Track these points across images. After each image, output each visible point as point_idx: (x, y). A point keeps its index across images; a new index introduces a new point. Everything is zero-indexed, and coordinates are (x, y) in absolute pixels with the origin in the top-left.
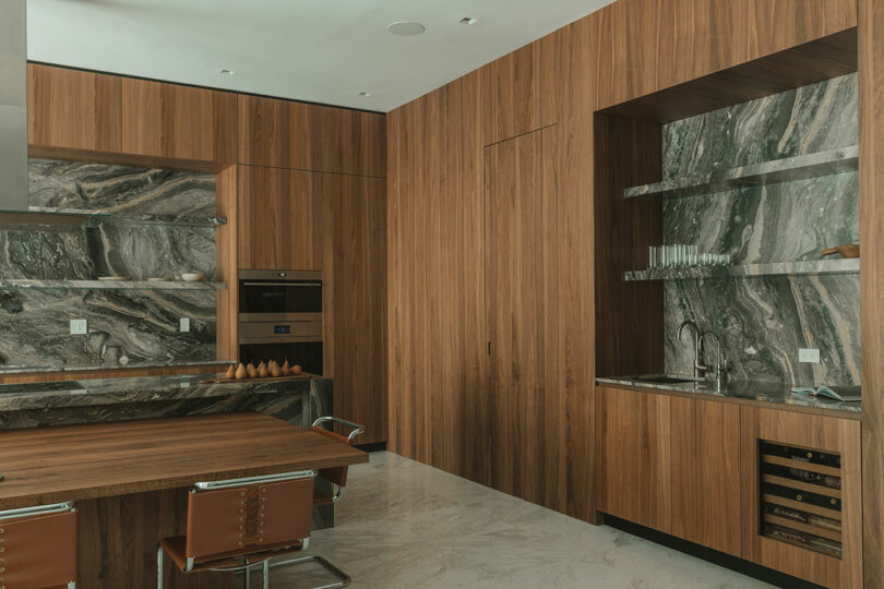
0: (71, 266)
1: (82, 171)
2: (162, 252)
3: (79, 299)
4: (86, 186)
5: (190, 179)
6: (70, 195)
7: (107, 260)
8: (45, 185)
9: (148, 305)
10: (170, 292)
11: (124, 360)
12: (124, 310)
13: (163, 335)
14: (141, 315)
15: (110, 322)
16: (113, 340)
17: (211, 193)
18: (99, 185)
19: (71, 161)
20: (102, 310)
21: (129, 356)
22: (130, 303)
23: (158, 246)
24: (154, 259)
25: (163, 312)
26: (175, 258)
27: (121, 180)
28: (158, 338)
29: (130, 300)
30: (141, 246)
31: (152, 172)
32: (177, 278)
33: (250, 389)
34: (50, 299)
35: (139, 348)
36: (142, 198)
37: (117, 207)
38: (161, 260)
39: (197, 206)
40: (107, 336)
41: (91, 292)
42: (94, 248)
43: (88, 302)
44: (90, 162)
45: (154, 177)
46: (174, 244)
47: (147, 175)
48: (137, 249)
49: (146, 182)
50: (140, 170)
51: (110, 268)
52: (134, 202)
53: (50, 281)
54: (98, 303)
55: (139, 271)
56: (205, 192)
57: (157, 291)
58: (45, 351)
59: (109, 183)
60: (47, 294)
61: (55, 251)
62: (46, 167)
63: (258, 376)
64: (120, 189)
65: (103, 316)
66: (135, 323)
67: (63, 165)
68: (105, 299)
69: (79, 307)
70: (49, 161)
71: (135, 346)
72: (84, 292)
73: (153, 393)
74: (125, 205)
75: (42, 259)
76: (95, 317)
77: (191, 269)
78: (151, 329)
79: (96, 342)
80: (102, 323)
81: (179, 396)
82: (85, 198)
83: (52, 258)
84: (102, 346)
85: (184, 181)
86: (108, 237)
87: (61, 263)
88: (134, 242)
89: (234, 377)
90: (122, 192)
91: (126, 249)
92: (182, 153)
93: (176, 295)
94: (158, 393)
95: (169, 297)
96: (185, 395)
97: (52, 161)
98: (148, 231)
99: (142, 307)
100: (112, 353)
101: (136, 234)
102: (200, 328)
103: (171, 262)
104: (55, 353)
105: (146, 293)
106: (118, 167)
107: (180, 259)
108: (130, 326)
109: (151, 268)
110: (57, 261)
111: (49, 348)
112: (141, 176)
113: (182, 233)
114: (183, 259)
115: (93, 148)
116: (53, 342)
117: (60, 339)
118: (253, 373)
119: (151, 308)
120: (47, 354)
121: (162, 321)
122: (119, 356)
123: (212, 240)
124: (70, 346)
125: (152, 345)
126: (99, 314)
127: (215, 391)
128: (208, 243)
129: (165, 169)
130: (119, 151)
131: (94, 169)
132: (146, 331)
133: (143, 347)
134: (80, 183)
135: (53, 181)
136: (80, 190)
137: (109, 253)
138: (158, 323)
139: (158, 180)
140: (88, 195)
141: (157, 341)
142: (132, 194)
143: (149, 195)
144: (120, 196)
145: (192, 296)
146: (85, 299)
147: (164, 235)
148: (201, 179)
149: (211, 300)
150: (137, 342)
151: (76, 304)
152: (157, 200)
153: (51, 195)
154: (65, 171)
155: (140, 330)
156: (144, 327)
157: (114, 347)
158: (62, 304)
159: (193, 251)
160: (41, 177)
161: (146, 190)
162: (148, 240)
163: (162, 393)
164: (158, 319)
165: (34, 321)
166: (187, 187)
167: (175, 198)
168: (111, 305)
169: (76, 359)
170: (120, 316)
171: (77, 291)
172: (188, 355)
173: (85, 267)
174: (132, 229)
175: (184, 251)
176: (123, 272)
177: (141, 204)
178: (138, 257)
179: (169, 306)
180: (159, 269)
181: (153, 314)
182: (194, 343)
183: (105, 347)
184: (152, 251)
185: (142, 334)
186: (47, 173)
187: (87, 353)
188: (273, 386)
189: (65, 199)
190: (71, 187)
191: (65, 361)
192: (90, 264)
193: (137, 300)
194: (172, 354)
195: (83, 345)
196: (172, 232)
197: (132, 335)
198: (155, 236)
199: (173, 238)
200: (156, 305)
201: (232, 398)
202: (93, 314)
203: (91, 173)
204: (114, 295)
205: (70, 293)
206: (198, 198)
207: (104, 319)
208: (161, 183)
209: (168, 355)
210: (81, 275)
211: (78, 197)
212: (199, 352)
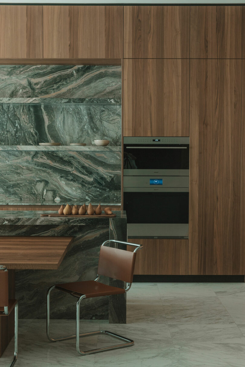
0: (25, 135)
1: (31, 70)
2: (83, 124)
3: (29, 158)
4: (34, 81)
5: (103, 70)
6: (24, 88)
7: (46, 128)
8: (9, 82)
9: (73, 162)
10: (88, 153)
11: (58, 199)
12: (57, 165)
13: (83, 183)
14: (69, 169)
15: (48, 173)
16: (51, 186)
17: (118, 80)
18: (41, 80)
19: (25, 65)
20: (43, 165)
21: (61, 197)
22: (61, 160)
23: (80, 120)
24: (77, 129)
25: (83, 167)
26: (92, 128)
27: (55, 75)
28: (80, 186)
29: (61, 158)
30: (69, 121)
31: (76, 67)
32: (93, 143)
33: (66, 222)
34: (12, 157)
35: (67, 192)
36: (70, 87)
37: (53, 94)
38: (82, 130)
39: (108, 90)
40: (47, 183)
41: (37, 153)
42: (39, 123)
43: (35, 159)
44: (36, 65)
45: (78, 71)
46: (91, 118)
47: (73, 70)
48: (66, 124)
49: (72, 75)
50: (68, 67)
51: (49, 136)
52: (64, 90)
54: (41, 160)
55: (67, 138)
56: (113, 79)
57: (79, 152)
58: (9, 192)
59: (48, 78)
60: (10, 154)
61: (15, 126)
62: (9, 70)
63: (77, 214)
64: (55, 81)
65: (44, 169)
66: (65, 174)
67: (19, 67)
68: (45, 158)
69: (29, 163)
70: (11, 66)
71: (65, 190)
72: (33, 153)
73: (4, 220)
74: (59, 92)
75: (8, 131)
76: (39, 170)
77: (103, 135)
78: (75, 179)
79: (40, 187)
80: (43, 174)
81: (20, 223)
82: (33, 89)
83: (13, 130)
84: (43, 190)
85: (98, 72)
86: (47, 115)
87: (18, 134)
88: (64, 117)
89: (62, 214)
90: (56, 83)
91: (59, 123)
93: (92, 155)
94: (7, 220)
95: (87, 156)
96: (24, 222)
97: (13, 66)
98: (74, 110)
99: (69, 163)
100: (50, 194)
101: (65, 112)
102: (109, 180)
103: (89, 132)
104: (15, 194)
105: (72, 154)
106: (54, 66)
107: (95, 129)
108: (61, 177)
109: (76, 136)
110: (16, 132)
111: (11, 190)
112: (69, 71)
113: (96, 109)
114: (97, 129)
116: (14, 186)
117: (18, 184)
118: (74, 212)
119: (76, 164)
120: (11, 194)
121: (83, 174)
122: (54, 197)
123: (118, 115)
124: (24, 189)
125: (76, 190)
126: (41, 168)
127: (43, 221)
128: (116, 117)
129: (85, 65)
130: (42, 57)
131: (38, 69)
132: (72, 180)
133: (70, 191)
134: (30, 79)
135: (14, 79)
136: (30, 84)
137: (48, 126)
138: (79, 175)
139: (80, 73)
140: (34, 87)
141: (79, 188)
142: (63, 84)
143: (74, 84)
144: (55, 86)
145: (103, 155)
146: (33, 158)
147: (84, 112)
148: (111, 70)
149: (117, 159)
150: (66, 188)
151: (27, 161)
152: (80, 87)
153: (13, 88)
154: (22, 71)
155: (68, 180)
156: (71, 178)
157: (51, 190)
158: (19, 161)
159: (105, 123)
160: (6, 77)
161: (73, 81)
162: (73, 116)
163: (9, 221)
164: (80, 172)
165: (3, 172)
166: (101, 76)
167: (92, 85)
168: (49, 162)
169: (27, 198)
170: (55, 170)
171: (28, 153)
172: (100, 198)
173: (33, 136)
174: (63, 108)
175: (98, 123)
176: (58, 142)
177: (69, 91)
178: (66, 128)
179: (87, 163)
180: (81, 136)
181: (77, 169)
182: (105, 190)
183: (45, 191)
184: (76, 124)
185: (68, 182)
186: (10, 74)
187: (34, 194)
188: (82, 221)
189: (21, 90)
190: (24, 82)
191: (21, 199)
192: (36, 134)
193: (66, 159)
194: (89, 197)
195: (32, 188)
196: (90, 110)
197: (63, 183)
198: (78, 113)
199: (90, 114)
200: (79, 162)
202: (38, 168)
203: (37, 72)
204: (51, 155)
205: (24, 154)
206: (108, 84)
207: (44, 171)
208: (82, 75)
209: (87, 198)
210: (31, 142)
211: (28, 89)
212: (109, 196)
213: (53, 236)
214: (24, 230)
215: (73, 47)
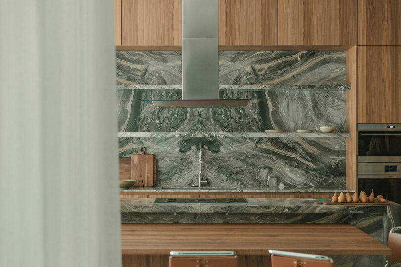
0: (248, 122)
1: (255, 57)
2: (307, 110)
3: (253, 144)
4: (258, 67)
5: (327, 56)
6: (248, 74)
7: (270, 114)
8: (233, 68)
9: (298, 148)
10: (312, 139)
11: (281, 186)
12: (281, 151)
13: (308, 170)
14: (293, 155)
15: (272, 159)
16: (275, 172)
17: (342, 65)
18: (265, 66)
19: (248, 51)
20: (267, 151)
21: (285, 184)
22: (285, 146)
23: (305, 106)
24: (301, 115)
25: (308, 153)
26: (316, 114)
27: (280, 61)
28: (304, 172)
29: (285, 145)
30: (293, 106)
31: (300, 53)
32: (317, 129)
33: (345, 209)
34: (236, 144)
35: (291, 178)
36: (294, 73)
37: (277, 80)
38: (306, 116)
39: (332, 76)
40: (271, 169)
41: (260, 139)
42: (263, 108)
43: (259, 146)
44: (260, 51)
45: (302, 57)
46: (316, 104)
47: (297, 56)
48: (290, 109)
49: (296, 61)
50: (292, 53)
51: (273, 122)
52: (288, 76)
53: (235, 133)
54: (265, 147)
55: (291, 125)
56: (337, 65)
57: (304, 139)
58: (233, 179)
59: (272, 64)
60: (234, 141)
61: (238, 112)
62: (233, 56)
63: (352, 201)
64: (279, 67)
65: (268, 155)
66: (289, 161)
67: (243, 54)
68: (269, 144)
69: (253, 150)
70: (235, 52)
71: (289, 177)
72: (257, 140)
73: (285, 208)
74: (283, 78)
75: (231, 118)
76: (263, 156)
77: (328, 122)
78: (299, 165)
79: (264, 173)
80: (267, 161)
81: (300, 211)
82: (257, 75)
83: (237, 118)
84: (267, 176)
85: (322, 58)
86: (272, 101)
87: (242, 120)
88: (288, 104)
89: (337, 201)
90: (281, 69)
91: (283, 110)
92: (317, 42)
93: (317, 141)
94: (287, 208)
95: (312, 143)
96: (303, 210)
97: (237, 52)
98: (298, 96)
99: (293, 149)
100: (274, 181)
101: (289, 98)
102: (333, 166)
103: (314, 118)
104: (238, 180)
105: (296, 140)
106: (278, 52)
107: (319, 115)
108: (286, 163)
109: (300, 122)
110: (240, 118)
111: (234, 176)
112: (293, 57)
113: (320, 95)
114: (321, 115)
115: (260, 45)
116: (238, 172)
117: (242, 170)
119: (300, 150)
120: (234, 181)
121: (307, 160)
122: (278, 184)
123: (343, 101)
124: (248, 175)
125: (300, 177)
126: (265, 155)
127: (322, 209)
128: (340, 103)
129: (309, 51)
130: (276, 45)
131: (262, 55)
132: (296, 167)
133: (294, 178)
134: (254, 65)
135: (238, 65)
136: (254, 70)
137: (272, 112)
138: (303, 161)
139: (305, 59)
140: (259, 73)
141: (304, 175)
142: (287, 70)
143: (298, 70)
144: (279, 72)
145: (327, 141)
146: (257, 144)
147: (309, 98)
148: (335, 56)
149: (342, 145)
150: (290, 175)
151: (251, 148)
152: (304, 72)
153: (237, 75)
154: (246, 57)
155: (292, 166)
156: (295, 164)
157: (275, 177)
158: (243, 147)
159: (329, 109)
160: (230, 63)
161: (297, 67)
162: (297, 103)
163: (289, 208)
164: (304, 158)
165: (226, 158)
166: (325, 62)
167: (317, 71)
168: (273, 148)
169: (251, 184)
170: (279, 156)
171: (252, 139)
172: (325, 185)
173: (257, 122)
174: (287, 94)
175: (322, 109)
176: (283, 128)
177: (293, 77)
178: (290, 114)
179: (312, 149)
180: (305, 123)
181: (301, 155)
182: (329, 176)
183: (269, 177)
184: (300, 110)
185: (292, 168)
186: (234, 60)
187: (258, 181)
188: (360, 208)
189: (245, 77)
190: (248, 69)
191: (244, 186)
192: (260, 120)
193: (290, 145)
194: (314, 184)
195: (255, 175)
196: (314, 96)
197: (287, 169)
198: (302, 99)
199: (315, 100)
200: (303, 149)
201: (335, 215)
202: (262, 154)
203: (261, 58)
204: (275, 141)
205: (248, 140)
206: (333, 70)
207: (269, 158)
208: (306, 61)
209: (311, 184)
210: (254, 128)
211: (252, 75)
212: (333, 183)
213: (328, 224)
214: (299, 218)
215: (307, 35)
